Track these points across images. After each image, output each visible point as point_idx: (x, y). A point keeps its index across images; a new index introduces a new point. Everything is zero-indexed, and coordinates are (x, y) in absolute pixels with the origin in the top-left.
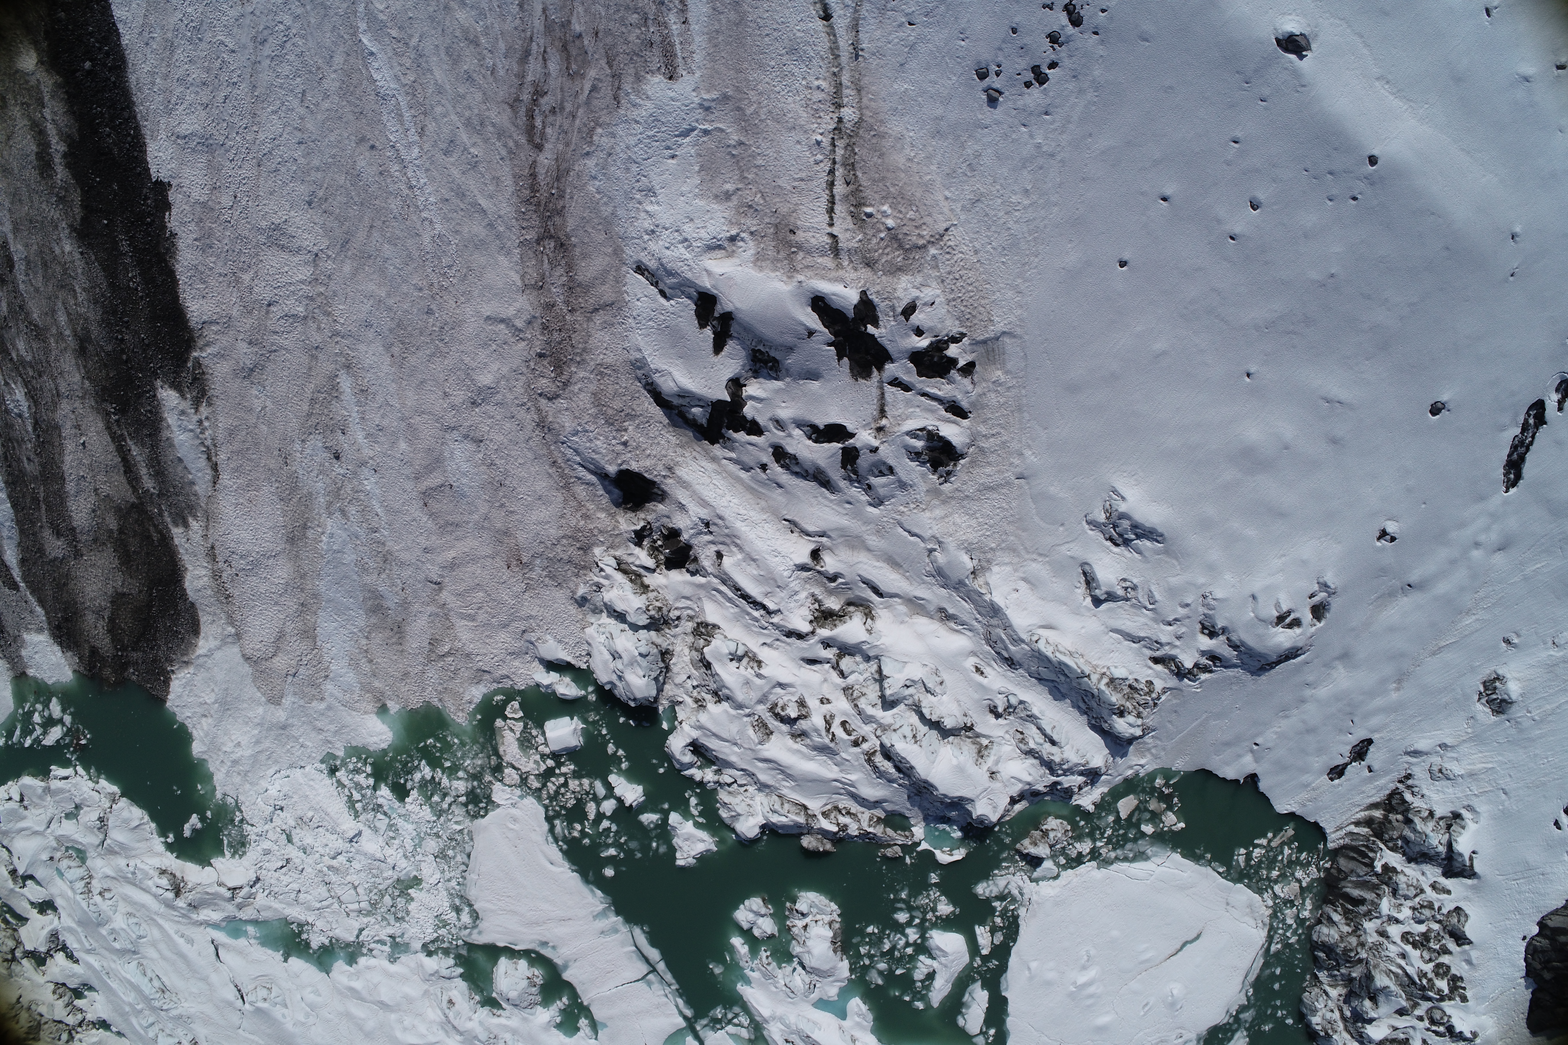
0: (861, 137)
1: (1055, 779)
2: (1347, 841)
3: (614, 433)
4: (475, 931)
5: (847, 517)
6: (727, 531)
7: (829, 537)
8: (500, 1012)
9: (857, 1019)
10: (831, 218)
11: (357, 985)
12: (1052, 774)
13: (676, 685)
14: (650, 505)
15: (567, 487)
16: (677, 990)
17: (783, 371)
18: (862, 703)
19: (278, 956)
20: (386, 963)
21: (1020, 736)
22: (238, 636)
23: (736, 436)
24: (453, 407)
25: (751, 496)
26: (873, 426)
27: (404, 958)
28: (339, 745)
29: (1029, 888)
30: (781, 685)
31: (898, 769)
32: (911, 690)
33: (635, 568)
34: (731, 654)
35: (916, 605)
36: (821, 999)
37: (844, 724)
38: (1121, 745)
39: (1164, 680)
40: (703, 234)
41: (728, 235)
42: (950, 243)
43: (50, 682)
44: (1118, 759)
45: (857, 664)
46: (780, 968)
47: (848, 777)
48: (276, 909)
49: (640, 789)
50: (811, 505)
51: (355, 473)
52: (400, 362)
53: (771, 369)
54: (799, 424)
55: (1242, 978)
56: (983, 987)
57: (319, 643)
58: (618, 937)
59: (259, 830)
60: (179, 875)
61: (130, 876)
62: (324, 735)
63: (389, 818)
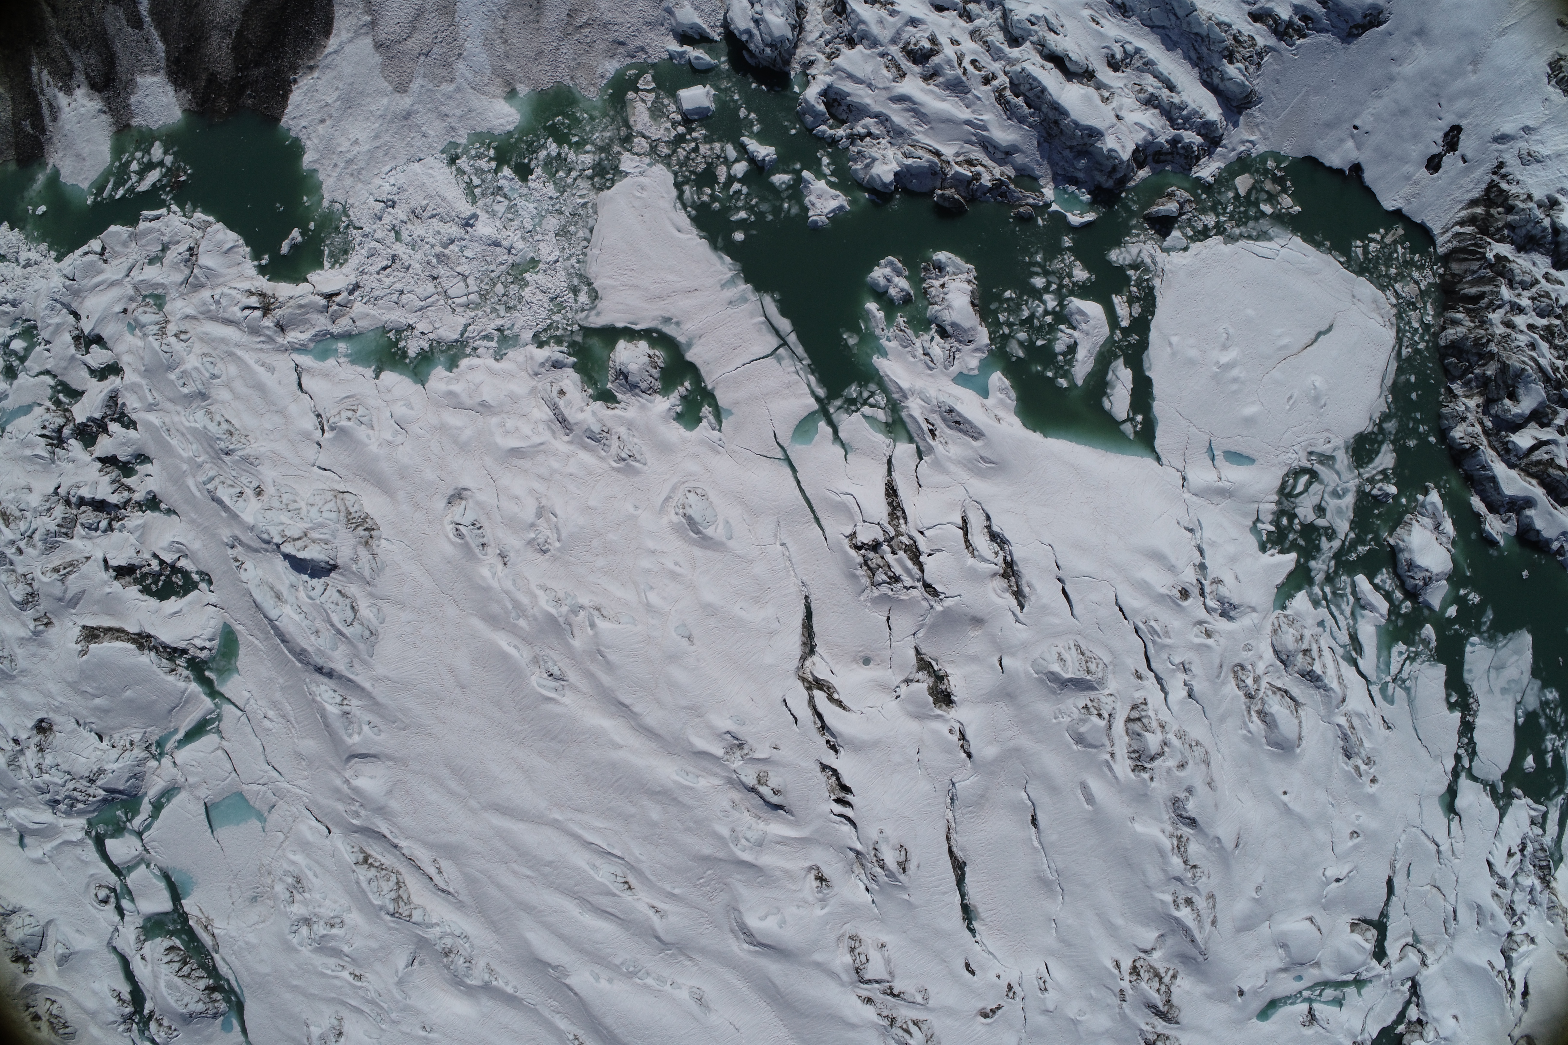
1: (1175, 132)
2: (1455, 243)
4: (593, 312)
8: (617, 405)
9: (1000, 396)
11: (456, 388)
12: (1172, 126)
16: (809, 365)
18: (988, 40)
19: (369, 372)
20: (491, 362)
21: (1138, 88)
22: (373, 23)
27: (511, 353)
28: (463, 132)
29: (1160, 256)
30: (913, 22)
31: (1030, 106)
32: (1036, 28)
36: (961, 373)
37: (974, 62)
38: (1232, 111)
39: (1264, 37)
43: (154, 128)
44: (1230, 126)
45: (983, 10)
46: (917, 337)
47: (980, 117)
48: (374, 316)
49: (772, 149)
55: (1379, 381)
57: (457, 20)
58: (747, 306)
59: (367, 230)
60: (270, 293)
61: (213, 307)
62: (449, 120)
63: (510, 200)
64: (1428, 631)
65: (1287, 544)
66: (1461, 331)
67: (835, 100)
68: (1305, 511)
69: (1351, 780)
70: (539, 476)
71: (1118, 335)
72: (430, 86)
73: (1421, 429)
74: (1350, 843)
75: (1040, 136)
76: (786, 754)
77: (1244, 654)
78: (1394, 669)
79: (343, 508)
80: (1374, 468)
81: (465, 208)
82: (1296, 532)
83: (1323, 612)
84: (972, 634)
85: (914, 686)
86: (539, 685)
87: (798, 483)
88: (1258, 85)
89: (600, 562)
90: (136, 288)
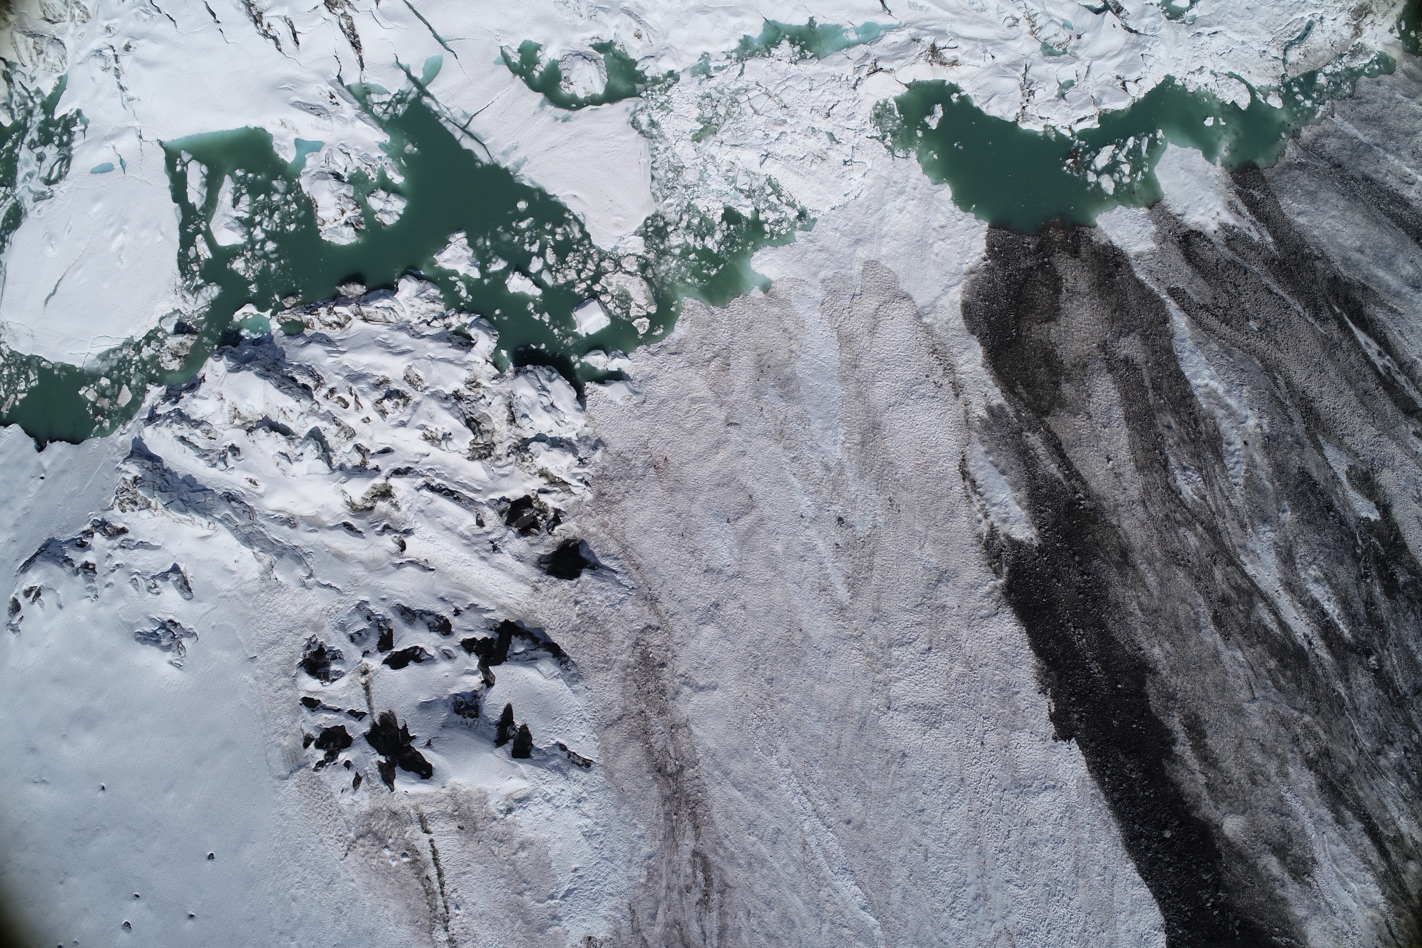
0: (426, 918)
1: (177, 406)
3: (587, 610)
4: (632, 110)
5: (383, 586)
6: (476, 548)
7: (394, 565)
8: (593, 42)
9: (285, 143)
10: (433, 846)
11: (734, 21)
12: (179, 411)
13: (500, 394)
14: (552, 550)
15: (625, 548)
16: (440, 118)
17: (450, 704)
18: (336, 428)
19: (819, 21)
20: (711, 50)
21: (211, 436)
22: (919, 316)
23: (487, 636)
24: (735, 597)
25: (465, 583)
26: (371, 674)
27: (695, 61)
28: (801, 242)
29: (179, 305)
30: (403, 424)
31: (292, 381)
32: (298, 452)
33: (556, 489)
34: (451, 439)
35: (315, 525)
37: (347, 405)
39: (114, 517)
40: (534, 809)
41: (514, 813)
42: (341, 844)
43: (1120, 207)
44: (138, 436)
45: (349, 461)
46: (357, 169)
47: (334, 359)
48: (830, 65)
49: (512, 289)
50: (413, 589)
51: (820, 509)
52: (793, 627)
53: (462, 703)
54: (431, 659)
55: (7, 276)
57: (835, 334)
58: (502, 149)
59: (864, 135)
60: (937, 66)
61: (989, 48)
62: (817, 247)
63: (736, 189)
72: (843, 271)
75: (283, 360)
77: (83, 31)
81: (773, 169)
83: (32, 88)
87: (430, 28)
90: (1077, 58)
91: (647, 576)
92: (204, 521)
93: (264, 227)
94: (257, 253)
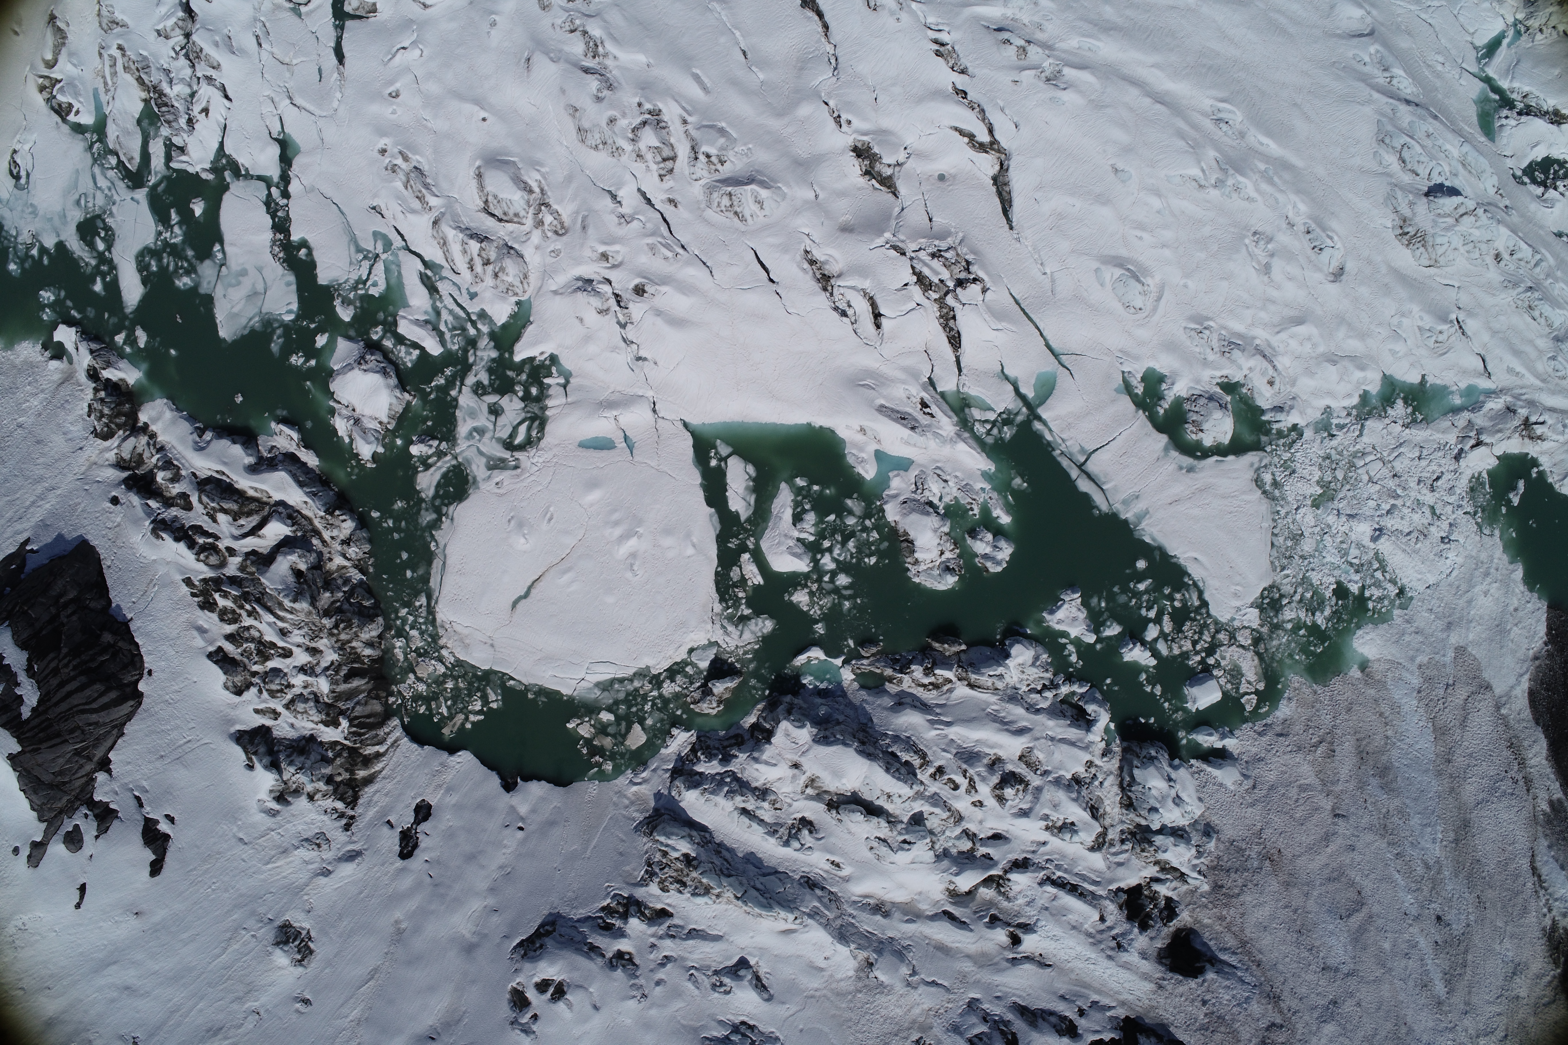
1: (729, 769)
2: (381, 733)
3: (1215, 1010)
4: (1256, 466)
5: (997, 984)
6: (1102, 946)
7: (1008, 961)
8: (1219, 381)
9: (863, 455)
11: (1359, 375)
12: (734, 773)
13: (1111, 773)
14: (1167, 942)
15: (1244, 944)
16: (1053, 450)
18: (945, 815)
19: (1430, 380)
20: (1334, 404)
21: (777, 806)
22: (1498, 707)
23: (1113, 1036)
24: (1351, 995)
25: (1086, 981)
27: (1317, 415)
28: (1398, 621)
29: (718, 636)
30: (1024, 813)
31: (893, 754)
32: (901, 838)
33: (1169, 877)
34: (1076, 832)
35: (911, 914)
36: (906, 470)
37: (957, 787)
38: (666, 809)
39: (651, 896)
44: (665, 792)
45: (954, 846)
46: (956, 497)
47: (938, 732)
48: (1438, 432)
50: (1031, 987)
51: (1422, 907)
52: (1400, 1021)
55: (448, 562)
56: (737, 515)
57: (1430, 724)
58: (1123, 496)
59: (1460, 512)
60: (1526, 441)
62: (1413, 629)
63: (1347, 562)
64: (345, 314)
65: (527, 368)
66: (365, 636)
67: (1077, 720)
68: (512, 406)
69: (408, 147)
70: (1274, 302)
71: (750, 544)
72: (1437, 657)
73: (390, 523)
74: (398, 85)
75: (873, 727)
76: (1005, 78)
77: (558, 246)
78: (380, 267)
79: (1430, 250)
80: (440, 468)
81: (1384, 546)
82: (520, 383)
83: (473, 308)
84: (848, 217)
85: (892, 161)
86: (1234, 112)
87: (1041, 334)
88: (644, 843)
89: (1207, 230)
91: (1269, 974)
92: (791, 917)
93: (835, 555)
94: (825, 586)
